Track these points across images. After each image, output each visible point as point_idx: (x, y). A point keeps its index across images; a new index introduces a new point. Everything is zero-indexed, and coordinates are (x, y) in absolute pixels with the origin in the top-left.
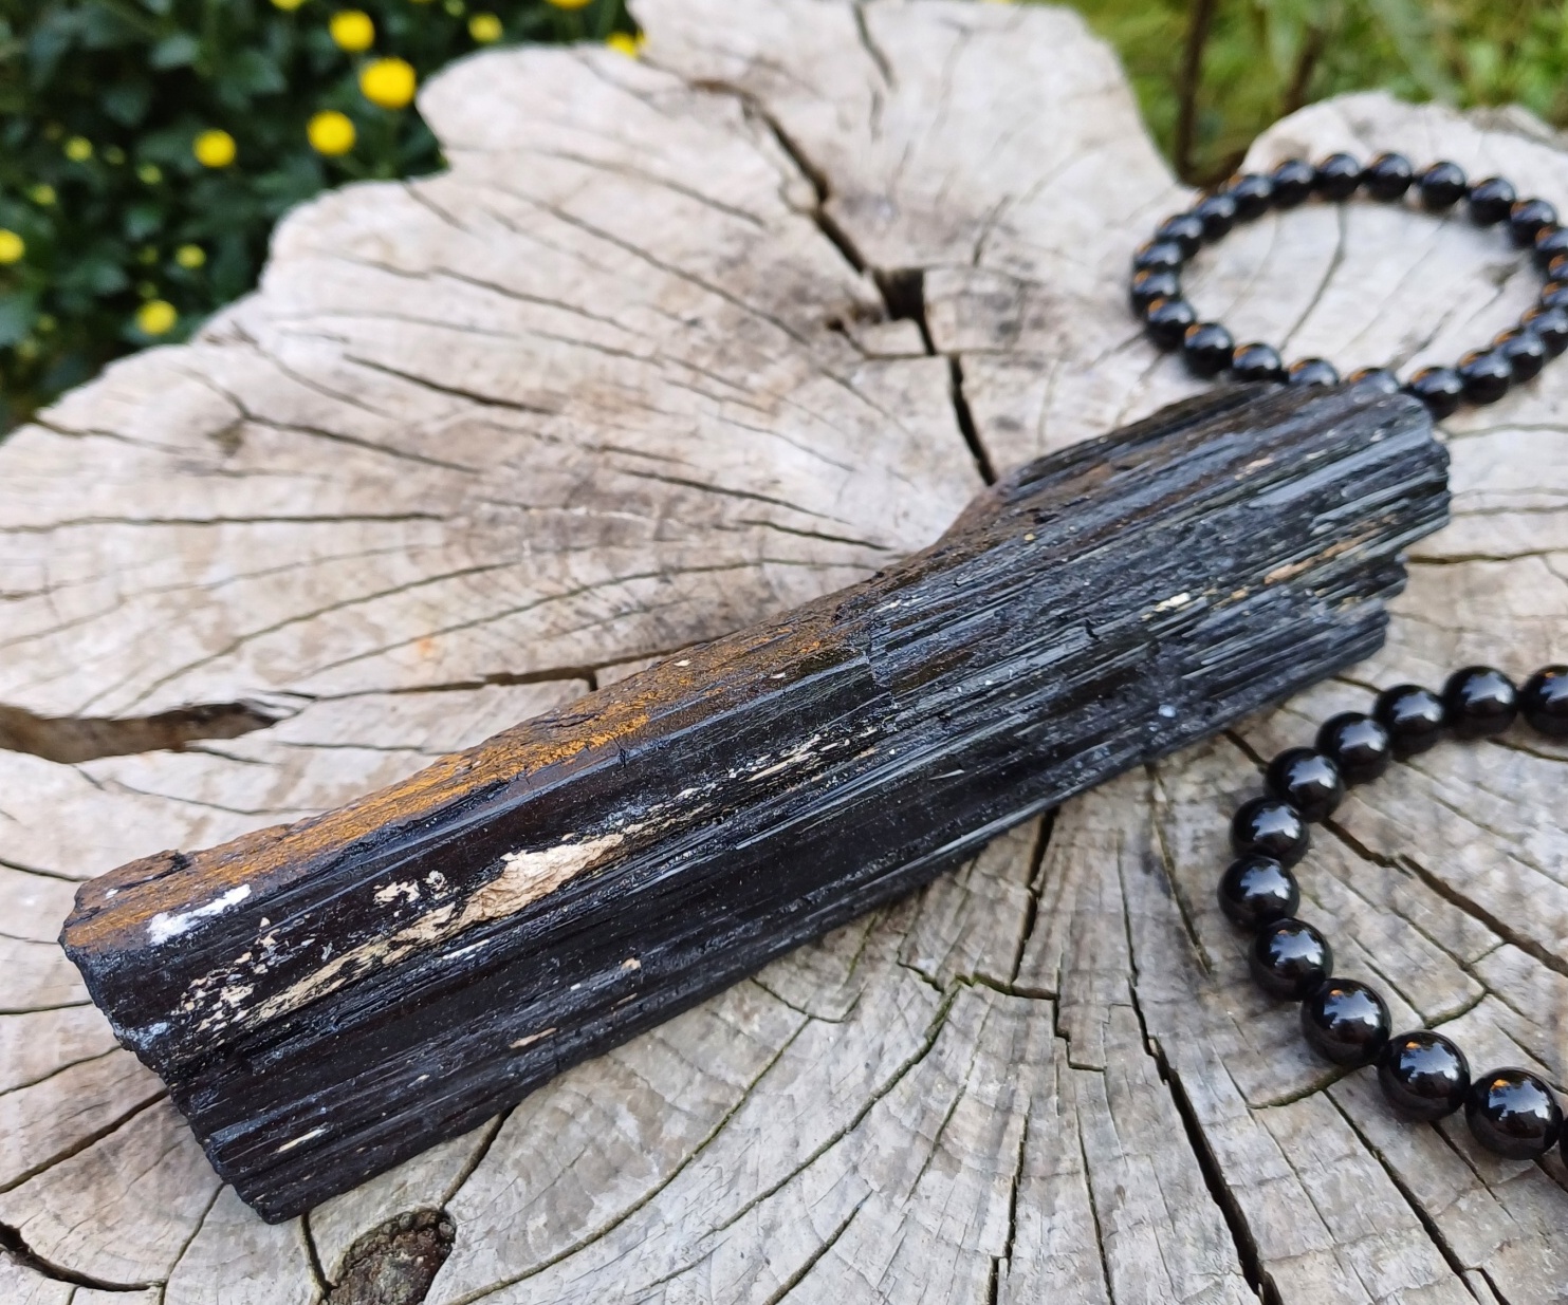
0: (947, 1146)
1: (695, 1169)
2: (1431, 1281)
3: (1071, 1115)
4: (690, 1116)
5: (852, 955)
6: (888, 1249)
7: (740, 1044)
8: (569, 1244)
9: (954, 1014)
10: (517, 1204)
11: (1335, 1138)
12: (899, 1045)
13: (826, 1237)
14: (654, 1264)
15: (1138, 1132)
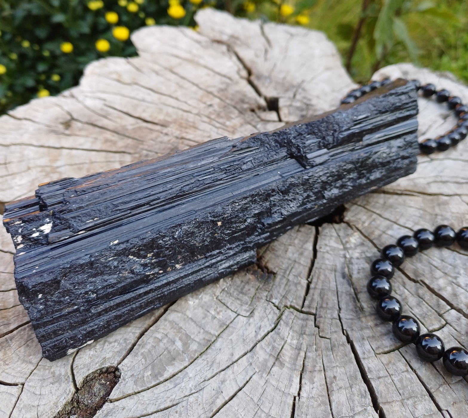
0: (281, 359)
1: (200, 360)
2: (432, 413)
3: (320, 352)
4: (199, 343)
5: (252, 296)
6: (261, 391)
7: (215, 321)
8: (158, 382)
9: (284, 317)
10: (141, 367)
11: (402, 365)
12: (266, 326)
13: (241, 386)
14: (185, 390)
15: (340, 359)
